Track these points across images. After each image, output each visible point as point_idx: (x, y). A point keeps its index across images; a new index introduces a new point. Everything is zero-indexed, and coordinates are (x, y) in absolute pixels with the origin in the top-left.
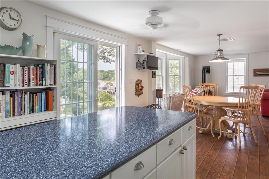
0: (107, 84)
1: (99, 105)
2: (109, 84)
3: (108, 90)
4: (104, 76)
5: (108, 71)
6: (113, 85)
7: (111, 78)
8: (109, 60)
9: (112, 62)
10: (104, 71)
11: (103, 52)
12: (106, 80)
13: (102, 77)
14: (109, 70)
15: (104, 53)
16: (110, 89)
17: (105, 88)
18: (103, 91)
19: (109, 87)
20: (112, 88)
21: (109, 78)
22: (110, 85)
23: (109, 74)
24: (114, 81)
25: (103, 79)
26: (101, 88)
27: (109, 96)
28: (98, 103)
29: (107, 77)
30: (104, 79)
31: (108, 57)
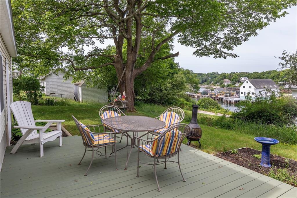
0: (207, 88)
1: (199, 112)
2: (209, 88)
3: (208, 95)
4: (202, 80)
5: (207, 74)
6: (214, 89)
7: (211, 82)
8: (223, 54)
9: (228, 57)
10: (203, 74)
11: (215, 43)
12: (205, 84)
13: (201, 80)
14: (209, 73)
15: (216, 45)
16: (211, 95)
17: (205, 93)
18: (203, 96)
19: (209, 92)
20: (213, 93)
21: (209, 82)
22: (211, 89)
23: (208, 77)
24: (215, 85)
25: (201, 83)
26: (201, 93)
27: (213, 103)
28: (198, 111)
29: (206, 81)
30: (203, 83)
31: (222, 49)
